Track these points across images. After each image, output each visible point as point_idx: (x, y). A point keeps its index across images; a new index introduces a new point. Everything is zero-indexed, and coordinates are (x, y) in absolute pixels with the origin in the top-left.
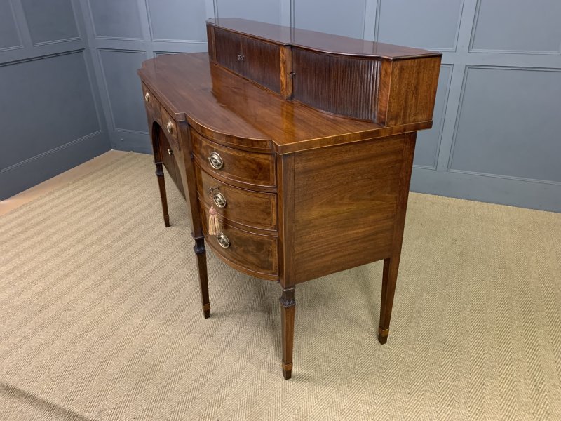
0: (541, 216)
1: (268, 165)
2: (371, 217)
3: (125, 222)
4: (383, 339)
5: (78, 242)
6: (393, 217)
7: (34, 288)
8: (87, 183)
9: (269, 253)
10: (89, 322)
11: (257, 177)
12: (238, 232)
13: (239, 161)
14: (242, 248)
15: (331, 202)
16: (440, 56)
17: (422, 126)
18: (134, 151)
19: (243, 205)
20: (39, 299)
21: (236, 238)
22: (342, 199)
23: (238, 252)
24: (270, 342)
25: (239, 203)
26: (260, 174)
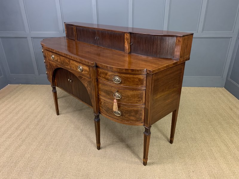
0: (197, 89)
1: (143, 79)
2: (173, 95)
3: (36, 116)
4: (171, 142)
5: (17, 129)
6: (178, 94)
7: (5, 155)
8: (4, 101)
9: (141, 114)
10: (45, 164)
11: (138, 84)
12: (127, 108)
13: (130, 79)
14: (128, 114)
15: (163, 91)
16: (192, 34)
17: (187, 59)
18: (22, 84)
19: (130, 96)
20: (12, 160)
21: (125, 111)
22: (166, 89)
23: (125, 116)
24: (130, 153)
25: (128, 96)
26: (139, 83)
